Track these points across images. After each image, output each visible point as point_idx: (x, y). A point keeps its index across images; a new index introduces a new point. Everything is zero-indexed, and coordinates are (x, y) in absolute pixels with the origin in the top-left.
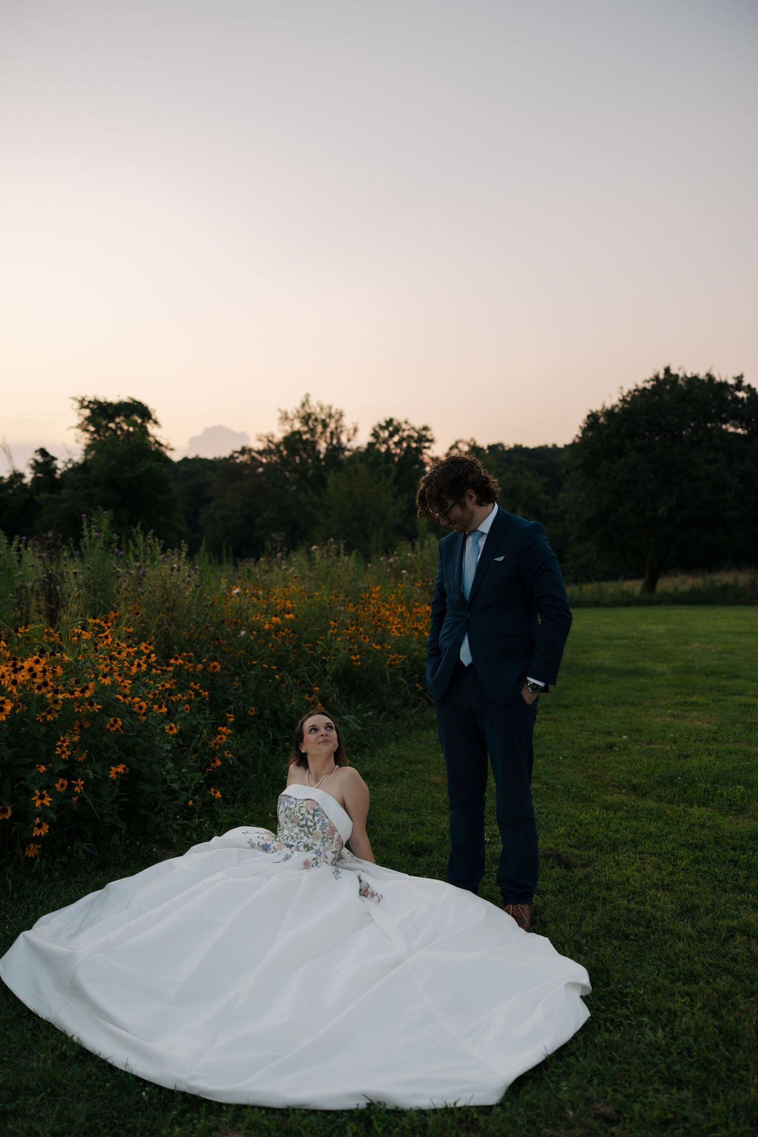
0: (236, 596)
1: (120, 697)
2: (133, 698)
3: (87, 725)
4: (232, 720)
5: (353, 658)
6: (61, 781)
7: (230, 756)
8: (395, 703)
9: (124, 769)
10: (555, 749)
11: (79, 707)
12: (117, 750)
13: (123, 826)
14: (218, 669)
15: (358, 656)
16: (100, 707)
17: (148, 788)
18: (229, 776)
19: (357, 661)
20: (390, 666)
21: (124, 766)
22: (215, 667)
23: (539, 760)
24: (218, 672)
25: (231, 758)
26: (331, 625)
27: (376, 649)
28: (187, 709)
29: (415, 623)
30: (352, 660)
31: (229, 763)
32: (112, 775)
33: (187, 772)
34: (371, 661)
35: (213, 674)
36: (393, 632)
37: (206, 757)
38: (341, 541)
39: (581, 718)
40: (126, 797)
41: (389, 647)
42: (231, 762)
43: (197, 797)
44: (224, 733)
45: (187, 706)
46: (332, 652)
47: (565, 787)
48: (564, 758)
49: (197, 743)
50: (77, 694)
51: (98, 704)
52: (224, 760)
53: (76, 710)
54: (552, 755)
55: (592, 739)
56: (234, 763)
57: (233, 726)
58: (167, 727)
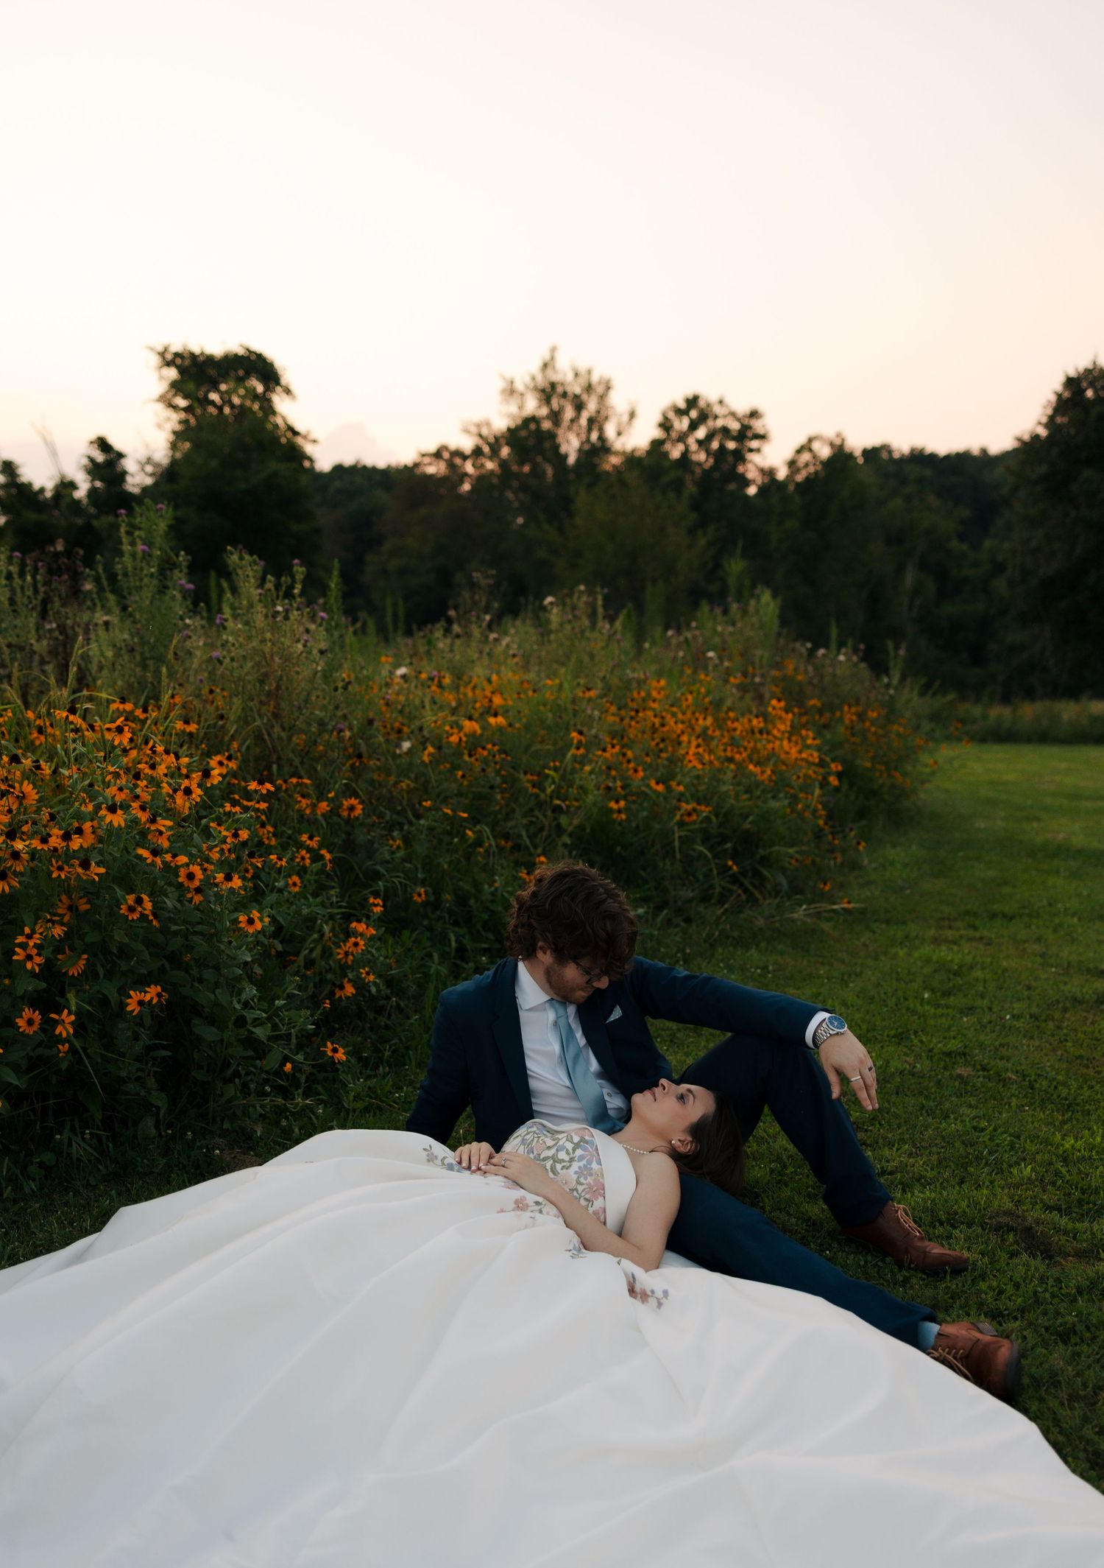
0: (401, 681)
1: (144, 853)
2: (174, 856)
3: (84, 907)
4: (378, 910)
5: (613, 805)
6: (27, 1013)
7: (372, 978)
8: (687, 893)
9: (159, 995)
10: (995, 997)
11: (60, 869)
12: (147, 956)
13: (160, 1101)
14: (358, 811)
15: (622, 803)
16: (102, 870)
17: (209, 1033)
18: (370, 1015)
19: (619, 811)
20: (681, 824)
21: (159, 989)
22: (352, 808)
23: (965, 1019)
24: (357, 818)
25: (375, 983)
26: (573, 739)
27: (655, 791)
28: (295, 884)
29: (729, 748)
30: (611, 811)
31: (369, 991)
32: (132, 1006)
33: (283, 1006)
34: (645, 814)
35: (348, 821)
36: (690, 761)
37: (329, 976)
38: (598, 589)
39: (1038, 940)
40: (164, 1047)
41: (681, 788)
42: (373, 990)
43: (300, 1057)
44: (362, 935)
45: (295, 878)
46: (573, 791)
47: (1024, 1076)
48: (1013, 1016)
49: (311, 951)
50: (55, 842)
51: (98, 864)
52: (361, 986)
53: (54, 875)
54: (990, 1009)
55: (1066, 983)
56: (379, 991)
57: (381, 920)
58: (243, 918)
